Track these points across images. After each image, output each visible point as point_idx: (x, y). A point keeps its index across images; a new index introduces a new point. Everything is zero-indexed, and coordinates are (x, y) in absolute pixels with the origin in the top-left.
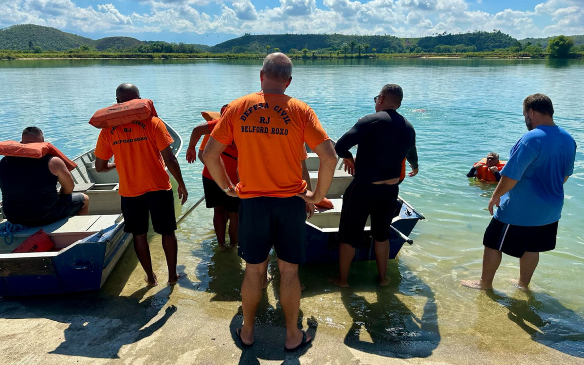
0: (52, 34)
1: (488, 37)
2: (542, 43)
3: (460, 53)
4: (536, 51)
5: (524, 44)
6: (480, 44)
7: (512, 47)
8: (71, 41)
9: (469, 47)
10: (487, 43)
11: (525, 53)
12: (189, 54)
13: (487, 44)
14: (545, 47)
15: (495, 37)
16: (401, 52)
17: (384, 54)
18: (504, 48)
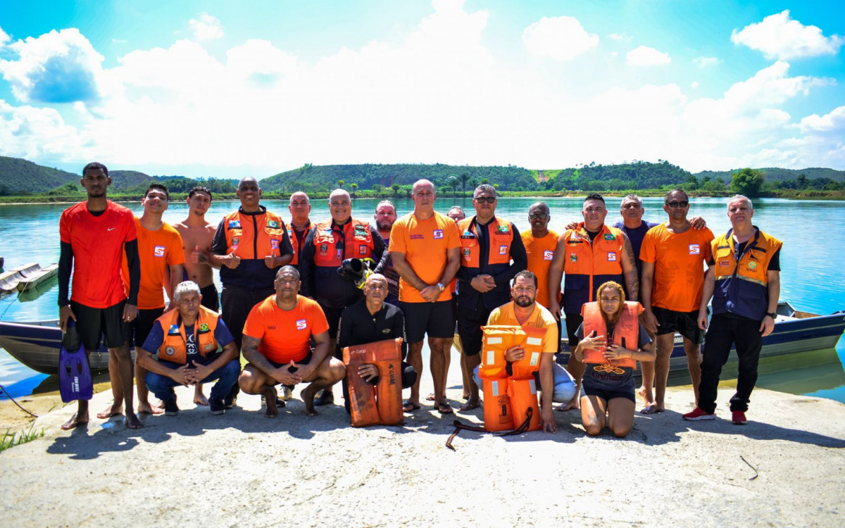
0: (22, 168)
1: (652, 170)
2: (724, 178)
3: (616, 191)
4: (717, 189)
5: (700, 179)
6: (642, 178)
7: (686, 184)
8: (49, 178)
9: (628, 183)
10: (651, 177)
11: (704, 191)
12: (224, 194)
13: (651, 179)
14: (729, 182)
15: (661, 170)
16: (533, 189)
17: (510, 192)
18: (675, 184)
